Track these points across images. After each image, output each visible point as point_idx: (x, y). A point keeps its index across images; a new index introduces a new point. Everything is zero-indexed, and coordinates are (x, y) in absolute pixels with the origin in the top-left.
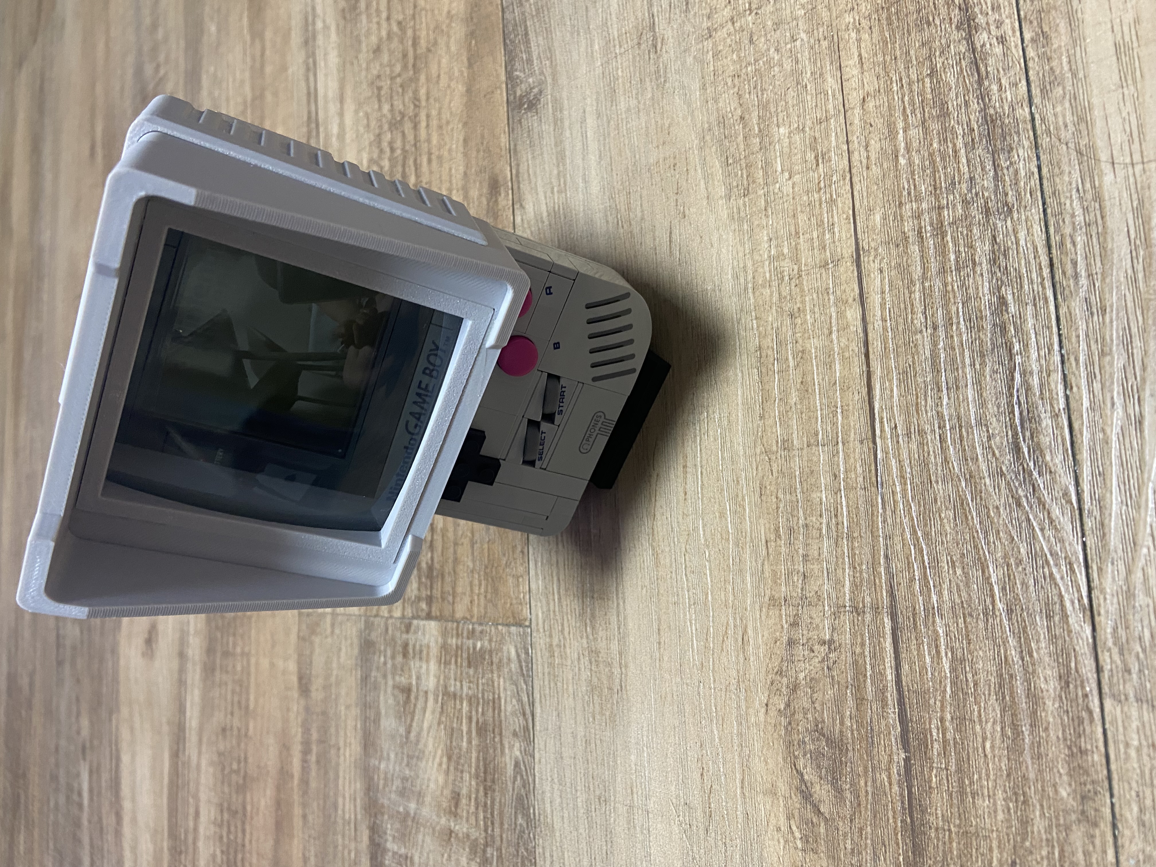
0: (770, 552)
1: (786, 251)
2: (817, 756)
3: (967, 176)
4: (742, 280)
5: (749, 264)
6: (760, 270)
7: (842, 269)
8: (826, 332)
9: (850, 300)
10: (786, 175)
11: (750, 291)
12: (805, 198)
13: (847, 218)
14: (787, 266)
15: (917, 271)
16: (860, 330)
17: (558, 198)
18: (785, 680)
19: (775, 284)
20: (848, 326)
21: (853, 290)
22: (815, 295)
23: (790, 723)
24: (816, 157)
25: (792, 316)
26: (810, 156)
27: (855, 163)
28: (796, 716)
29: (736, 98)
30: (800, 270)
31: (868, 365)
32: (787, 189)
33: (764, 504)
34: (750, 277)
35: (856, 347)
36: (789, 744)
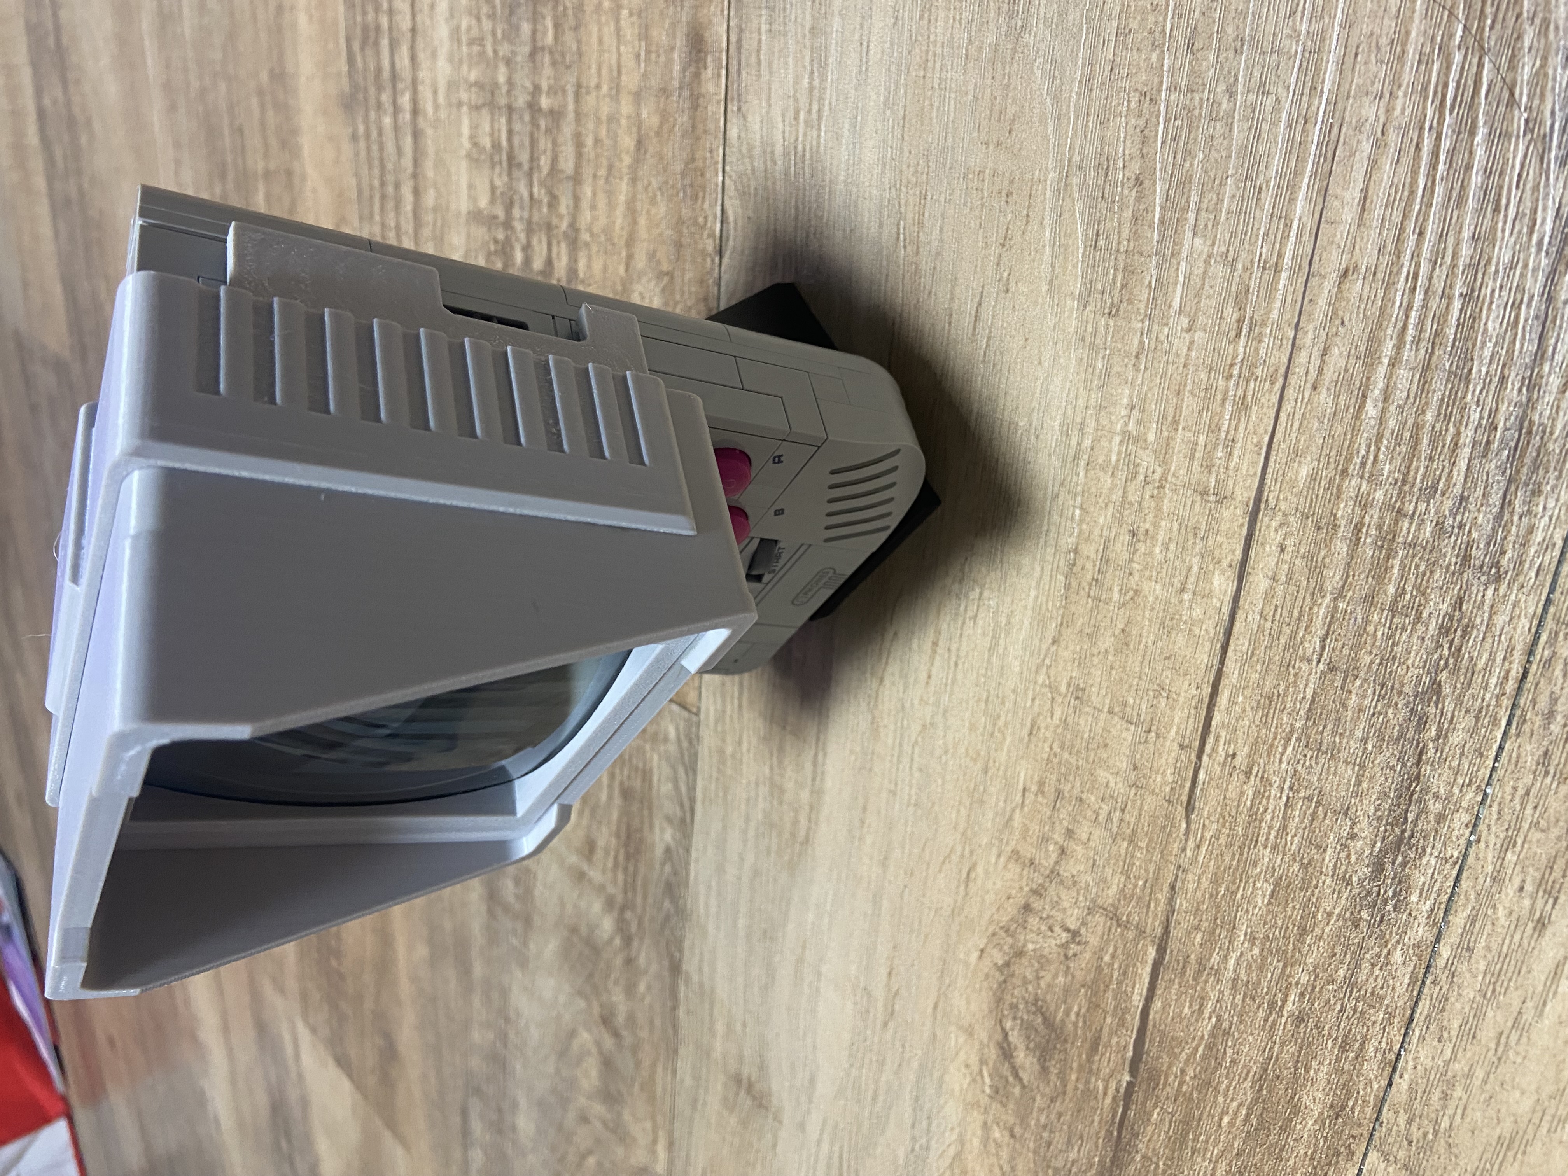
0: (1027, 802)
1: (1151, 437)
2: (1027, 1028)
3: (1458, 489)
4: (1074, 442)
5: (1091, 424)
6: (1104, 443)
7: (1226, 514)
8: (1178, 585)
9: (1225, 563)
10: (1185, 322)
11: (1082, 464)
12: (1203, 375)
13: (1258, 445)
14: (1146, 459)
15: (1333, 578)
16: (1226, 610)
17: (805, 135)
18: (1010, 940)
19: (1122, 475)
20: (1210, 595)
21: (1233, 552)
22: (1176, 525)
23: (1005, 982)
24: (1240, 321)
25: (1133, 534)
26: (1231, 314)
27: (1298, 370)
28: (1014, 980)
29: (1138, 139)
30: (1164, 477)
31: (1222, 662)
32: (1180, 344)
33: (1032, 746)
34: (1087, 443)
35: (1211, 628)
36: (999, 1000)
